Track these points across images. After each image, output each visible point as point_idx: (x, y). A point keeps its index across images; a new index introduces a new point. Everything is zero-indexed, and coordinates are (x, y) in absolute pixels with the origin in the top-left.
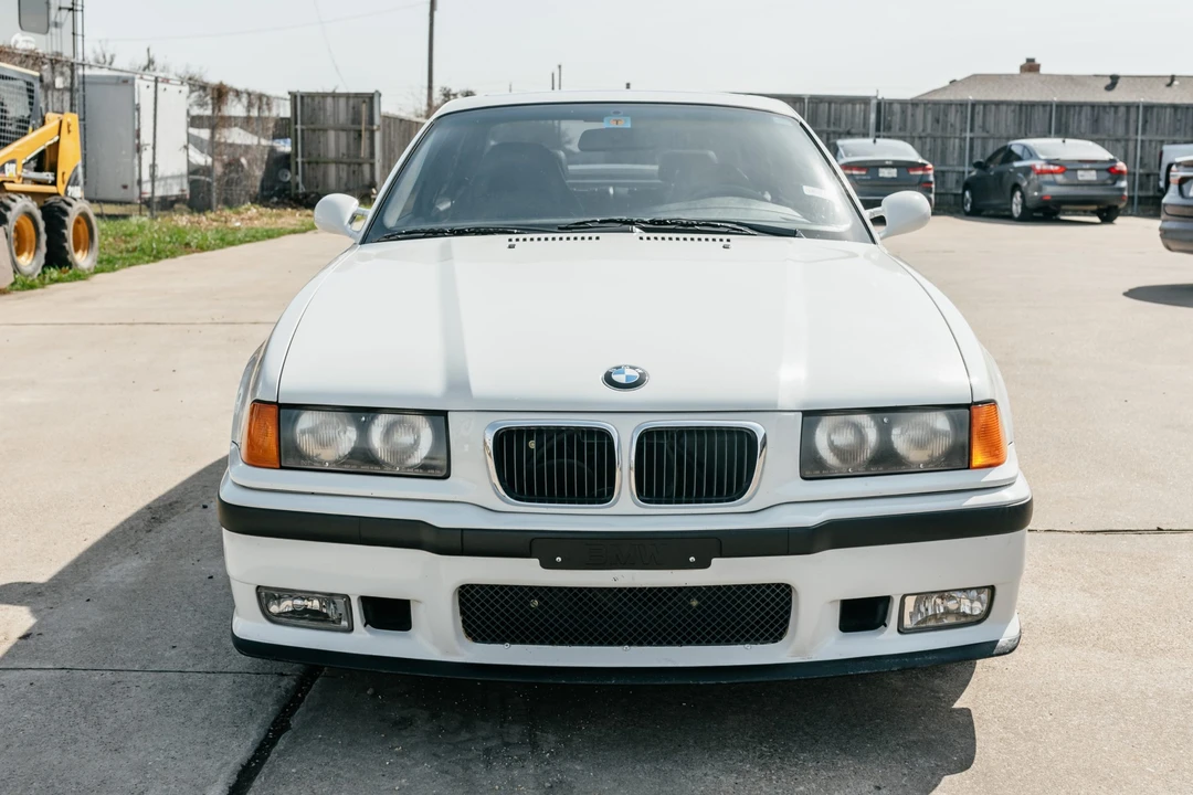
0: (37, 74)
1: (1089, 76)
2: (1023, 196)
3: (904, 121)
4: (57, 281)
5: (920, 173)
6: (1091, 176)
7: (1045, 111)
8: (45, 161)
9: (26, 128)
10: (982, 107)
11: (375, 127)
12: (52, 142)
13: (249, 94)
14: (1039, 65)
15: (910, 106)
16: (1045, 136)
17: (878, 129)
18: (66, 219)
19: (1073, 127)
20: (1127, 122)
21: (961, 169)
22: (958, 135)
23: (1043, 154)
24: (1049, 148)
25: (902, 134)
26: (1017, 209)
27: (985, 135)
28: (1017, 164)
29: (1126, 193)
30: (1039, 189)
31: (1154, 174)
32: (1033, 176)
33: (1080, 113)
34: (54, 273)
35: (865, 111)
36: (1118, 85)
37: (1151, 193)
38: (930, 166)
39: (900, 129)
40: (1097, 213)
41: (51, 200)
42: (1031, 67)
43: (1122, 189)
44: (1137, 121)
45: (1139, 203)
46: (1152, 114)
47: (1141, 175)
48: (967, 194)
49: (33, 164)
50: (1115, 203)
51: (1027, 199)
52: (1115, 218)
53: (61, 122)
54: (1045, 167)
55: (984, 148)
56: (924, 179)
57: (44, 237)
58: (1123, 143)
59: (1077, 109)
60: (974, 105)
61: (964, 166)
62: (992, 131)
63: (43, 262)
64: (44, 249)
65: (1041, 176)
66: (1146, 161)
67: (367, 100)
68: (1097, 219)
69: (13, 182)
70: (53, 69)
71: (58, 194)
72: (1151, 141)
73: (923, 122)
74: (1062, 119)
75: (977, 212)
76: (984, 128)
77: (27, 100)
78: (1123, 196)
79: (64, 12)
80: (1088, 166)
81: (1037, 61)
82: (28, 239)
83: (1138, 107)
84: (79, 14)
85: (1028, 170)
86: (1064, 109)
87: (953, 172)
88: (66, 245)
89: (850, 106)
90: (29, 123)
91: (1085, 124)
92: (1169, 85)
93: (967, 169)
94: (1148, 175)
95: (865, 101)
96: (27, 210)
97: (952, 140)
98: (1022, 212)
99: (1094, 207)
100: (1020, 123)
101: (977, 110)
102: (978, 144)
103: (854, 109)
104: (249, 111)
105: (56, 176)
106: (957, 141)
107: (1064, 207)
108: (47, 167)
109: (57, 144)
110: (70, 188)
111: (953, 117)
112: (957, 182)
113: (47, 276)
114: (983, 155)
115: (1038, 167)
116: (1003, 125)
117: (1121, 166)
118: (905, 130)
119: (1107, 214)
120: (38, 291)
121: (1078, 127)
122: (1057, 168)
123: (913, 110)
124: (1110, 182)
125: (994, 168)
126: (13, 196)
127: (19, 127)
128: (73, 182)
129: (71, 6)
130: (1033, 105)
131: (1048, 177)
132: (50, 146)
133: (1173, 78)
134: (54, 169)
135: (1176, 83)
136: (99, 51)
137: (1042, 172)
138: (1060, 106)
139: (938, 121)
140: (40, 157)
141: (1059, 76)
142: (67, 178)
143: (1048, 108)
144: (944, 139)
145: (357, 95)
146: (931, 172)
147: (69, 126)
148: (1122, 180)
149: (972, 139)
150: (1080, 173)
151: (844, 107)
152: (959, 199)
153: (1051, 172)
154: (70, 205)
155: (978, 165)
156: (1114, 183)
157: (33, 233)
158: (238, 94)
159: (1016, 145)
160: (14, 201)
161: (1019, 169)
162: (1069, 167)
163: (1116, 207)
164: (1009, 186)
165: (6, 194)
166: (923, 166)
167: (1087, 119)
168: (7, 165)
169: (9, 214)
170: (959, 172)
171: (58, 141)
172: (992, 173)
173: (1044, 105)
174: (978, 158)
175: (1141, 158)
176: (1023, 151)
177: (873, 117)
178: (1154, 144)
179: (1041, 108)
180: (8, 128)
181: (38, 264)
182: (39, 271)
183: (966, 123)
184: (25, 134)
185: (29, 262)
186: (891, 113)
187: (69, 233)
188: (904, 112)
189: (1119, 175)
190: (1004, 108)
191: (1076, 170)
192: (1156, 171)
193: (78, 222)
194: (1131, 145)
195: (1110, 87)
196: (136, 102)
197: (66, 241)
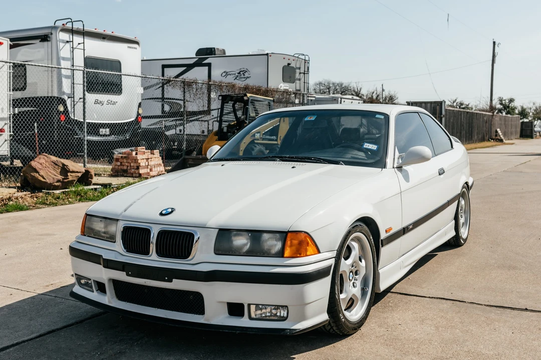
0: (272, 99)
11: (442, 116)
49: (268, 133)
67: (439, 104)
69: (257, 140)
70: (295, 96)
79: (302, 74)
84: (307, 75)
108: (274, 134)
109: (278, 126)
126: (257, 145)
129: (304, 72)
132: (275, 127)
136: (355, 86)
140: (271, 131)
142: (282, 138)
145: (435, 102)
165: (254, 145)
168: (257, 134)
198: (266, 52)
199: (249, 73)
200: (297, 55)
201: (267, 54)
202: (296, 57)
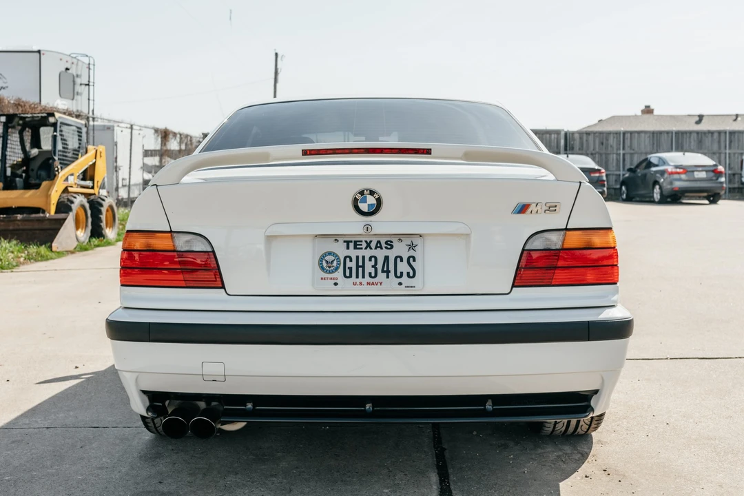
1: (685, 116)
2: (660, 188)
3: (582, 144)
4: (98, 246)
5: (597, 175)
6: (703, 175)
7: (668, 136)
8: (88, 175)
9: (78, 155)
10: (629, 135)
12: (91, 163)
13: (181, 135)
14: (653, 110)
15: (585, 135)
16: (669, 151)
17: (566, 149)
18: (102, 209)
19: (686, 146)
20: (719, 142)
21: (618, 173)
22: (615, 151)
23: (672, 162)
24: (675, 158)
25: (581, 152)
26: (657, 196)
27: (632, 152)
28: (654, 169)
29: (724, 185)
30: (671, 183)
31: (738, 174)
32: (666, 175)
33: (690, 137)
34: (95, 241)
35: (557, 138)
36: (703, 121)
37: (736, 186)
38: (603, 170)
39: (579, 149)
40: (707, 198)
41: (92, 197)
42: (648, 110)
43: (722, 183)
44: (726, 141)
45: (730, 192)
46: (734, 137)
47: (729, 174)
48: (624, 188)
49: (81, 177)
50: (718, 191)
51: (663, 190)
52: (718, 201)
53: (96, 151)
54: (674, 170)
55: (632, 160)
56: (600, 179)
57: (90, 220)
58: (718, 155)
59: (688, 134)
60: (624, 133)
61: (620, 170)
62: (636, 149)
63: (89, 234)
64: (90, 227)
65: (671, 175)
66: (732, 166)
68: (707, 202)
69: (72, 187)
71: (94, 194)
72: (734, 154)
73: (593, 144)
74: (679, 141)
75: (630, 199)
76: (631, 147)
77: (77, 138)
78: (723, 187)
79: (83, 86)
80: (700, 169)
81: (652, 107)
82: (81, 221)
83: (726, 133)
84: (91, 88)
85: (663, 173)
86: (680, 134)
87: (613, 175)
88: (102, 224)
89: (548, 136)
90: (79, 151)
91: (693, 144)
92: (735, 120)
93: (621, 173)
94: (734, 175)
95: (558, 132)
96: (82, 203)
97: (611, 156)
98: (660, 198)
99: (705, 194)
100: (653, 144)
101: (626, 137)
102: (628, 157)
103: (550, 138)
104: (180, 145)
105: (93, 183)
106: (615, 156)
107: (687, 194)
108: (88, 178)
109: (94, 164)
110: (101, 190)
111: (612, 141)
112: (616, 181)
113: (92, 243)
114: (631, 164)
115: (670, 170)
116: (643, 146)
117: (721, 168)
118: (582, 150)
119: (713, 197)
120: (90, 252)
121: (690, 146)
122: (681, 170)
123: (587, 137)
124: (714, 178)
125: (640, 172)
126: (75, 195)
127: (73, 154)
128: (103, 187)
129: (87, 83)
130: (661, 133)
131: (676, 176)
132: (90, 165)
133: (737, 116)
134: (92, 179)
135: (739, 119)
137: (672, 173)
138: (677, 133)
139: (602, 144)
140: (85, 173)
141: (666, 116)
142: (99, 184)
143: (670, 135)
144: (606, 154)
146: (604, 175)
147: (101, 153)
148: (722, 177)
149: (624, 154)
150: (696, 173)
151: (545, 136)
152: (618, 191)
153: (679, 173)
154: (104, 200)
155: (630, 170)
156: (717, 179)
157: (84, 217)
158: (175, 134)
159: (654, 158)
160: (75, 198)
161: (656, 172)
162: (689, 170)
163: (719, 194)
164: (651, 183)
165: (70, 194)
166: (599, 171)
167: (694, 141)
168: (70, 177)
169: (72, 205)
170: (617, 175)
171: (95, 162)
172: (640, 175)
173: (668, 133)
174: (628, 166)
175: (729, 164)
176: (659, 161)
177: (562, 142)
178: (736, 155)
179: (666, 134)
180: (67, 154)
181: (87, 235)
182: (87, 240)
183: (620, 145)
184: (77, 159)
185: (82, 234)
186: (574, 140)
187: (103, 217)
188: (581, 138)
189: (719, 174)
190: (643, 135)
191: (693, 171)
192: (739, 172)
193: (107, 211)
194: (723, 156)
195: (699, 122)
196: (115, 140)
197: (102, 222)
198: (36, 49)
199: (5, 81)
200: (74, 56)
201: (39, 52)
202: (74, 59)
